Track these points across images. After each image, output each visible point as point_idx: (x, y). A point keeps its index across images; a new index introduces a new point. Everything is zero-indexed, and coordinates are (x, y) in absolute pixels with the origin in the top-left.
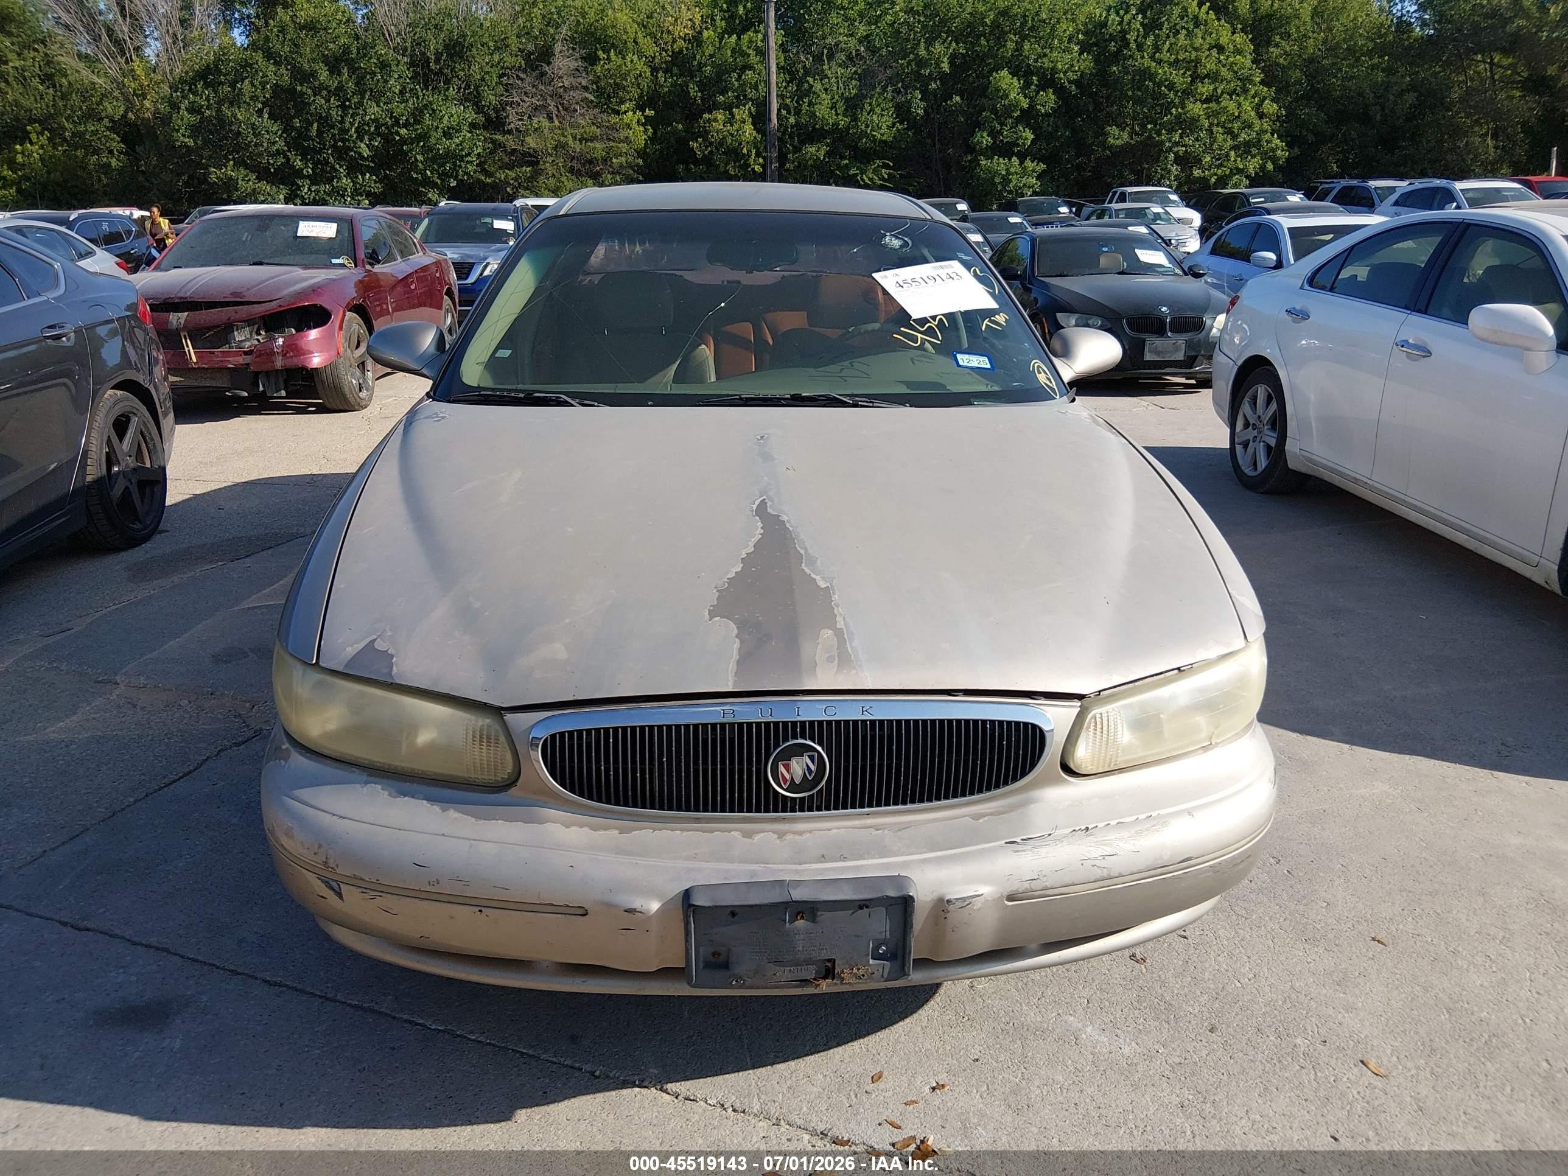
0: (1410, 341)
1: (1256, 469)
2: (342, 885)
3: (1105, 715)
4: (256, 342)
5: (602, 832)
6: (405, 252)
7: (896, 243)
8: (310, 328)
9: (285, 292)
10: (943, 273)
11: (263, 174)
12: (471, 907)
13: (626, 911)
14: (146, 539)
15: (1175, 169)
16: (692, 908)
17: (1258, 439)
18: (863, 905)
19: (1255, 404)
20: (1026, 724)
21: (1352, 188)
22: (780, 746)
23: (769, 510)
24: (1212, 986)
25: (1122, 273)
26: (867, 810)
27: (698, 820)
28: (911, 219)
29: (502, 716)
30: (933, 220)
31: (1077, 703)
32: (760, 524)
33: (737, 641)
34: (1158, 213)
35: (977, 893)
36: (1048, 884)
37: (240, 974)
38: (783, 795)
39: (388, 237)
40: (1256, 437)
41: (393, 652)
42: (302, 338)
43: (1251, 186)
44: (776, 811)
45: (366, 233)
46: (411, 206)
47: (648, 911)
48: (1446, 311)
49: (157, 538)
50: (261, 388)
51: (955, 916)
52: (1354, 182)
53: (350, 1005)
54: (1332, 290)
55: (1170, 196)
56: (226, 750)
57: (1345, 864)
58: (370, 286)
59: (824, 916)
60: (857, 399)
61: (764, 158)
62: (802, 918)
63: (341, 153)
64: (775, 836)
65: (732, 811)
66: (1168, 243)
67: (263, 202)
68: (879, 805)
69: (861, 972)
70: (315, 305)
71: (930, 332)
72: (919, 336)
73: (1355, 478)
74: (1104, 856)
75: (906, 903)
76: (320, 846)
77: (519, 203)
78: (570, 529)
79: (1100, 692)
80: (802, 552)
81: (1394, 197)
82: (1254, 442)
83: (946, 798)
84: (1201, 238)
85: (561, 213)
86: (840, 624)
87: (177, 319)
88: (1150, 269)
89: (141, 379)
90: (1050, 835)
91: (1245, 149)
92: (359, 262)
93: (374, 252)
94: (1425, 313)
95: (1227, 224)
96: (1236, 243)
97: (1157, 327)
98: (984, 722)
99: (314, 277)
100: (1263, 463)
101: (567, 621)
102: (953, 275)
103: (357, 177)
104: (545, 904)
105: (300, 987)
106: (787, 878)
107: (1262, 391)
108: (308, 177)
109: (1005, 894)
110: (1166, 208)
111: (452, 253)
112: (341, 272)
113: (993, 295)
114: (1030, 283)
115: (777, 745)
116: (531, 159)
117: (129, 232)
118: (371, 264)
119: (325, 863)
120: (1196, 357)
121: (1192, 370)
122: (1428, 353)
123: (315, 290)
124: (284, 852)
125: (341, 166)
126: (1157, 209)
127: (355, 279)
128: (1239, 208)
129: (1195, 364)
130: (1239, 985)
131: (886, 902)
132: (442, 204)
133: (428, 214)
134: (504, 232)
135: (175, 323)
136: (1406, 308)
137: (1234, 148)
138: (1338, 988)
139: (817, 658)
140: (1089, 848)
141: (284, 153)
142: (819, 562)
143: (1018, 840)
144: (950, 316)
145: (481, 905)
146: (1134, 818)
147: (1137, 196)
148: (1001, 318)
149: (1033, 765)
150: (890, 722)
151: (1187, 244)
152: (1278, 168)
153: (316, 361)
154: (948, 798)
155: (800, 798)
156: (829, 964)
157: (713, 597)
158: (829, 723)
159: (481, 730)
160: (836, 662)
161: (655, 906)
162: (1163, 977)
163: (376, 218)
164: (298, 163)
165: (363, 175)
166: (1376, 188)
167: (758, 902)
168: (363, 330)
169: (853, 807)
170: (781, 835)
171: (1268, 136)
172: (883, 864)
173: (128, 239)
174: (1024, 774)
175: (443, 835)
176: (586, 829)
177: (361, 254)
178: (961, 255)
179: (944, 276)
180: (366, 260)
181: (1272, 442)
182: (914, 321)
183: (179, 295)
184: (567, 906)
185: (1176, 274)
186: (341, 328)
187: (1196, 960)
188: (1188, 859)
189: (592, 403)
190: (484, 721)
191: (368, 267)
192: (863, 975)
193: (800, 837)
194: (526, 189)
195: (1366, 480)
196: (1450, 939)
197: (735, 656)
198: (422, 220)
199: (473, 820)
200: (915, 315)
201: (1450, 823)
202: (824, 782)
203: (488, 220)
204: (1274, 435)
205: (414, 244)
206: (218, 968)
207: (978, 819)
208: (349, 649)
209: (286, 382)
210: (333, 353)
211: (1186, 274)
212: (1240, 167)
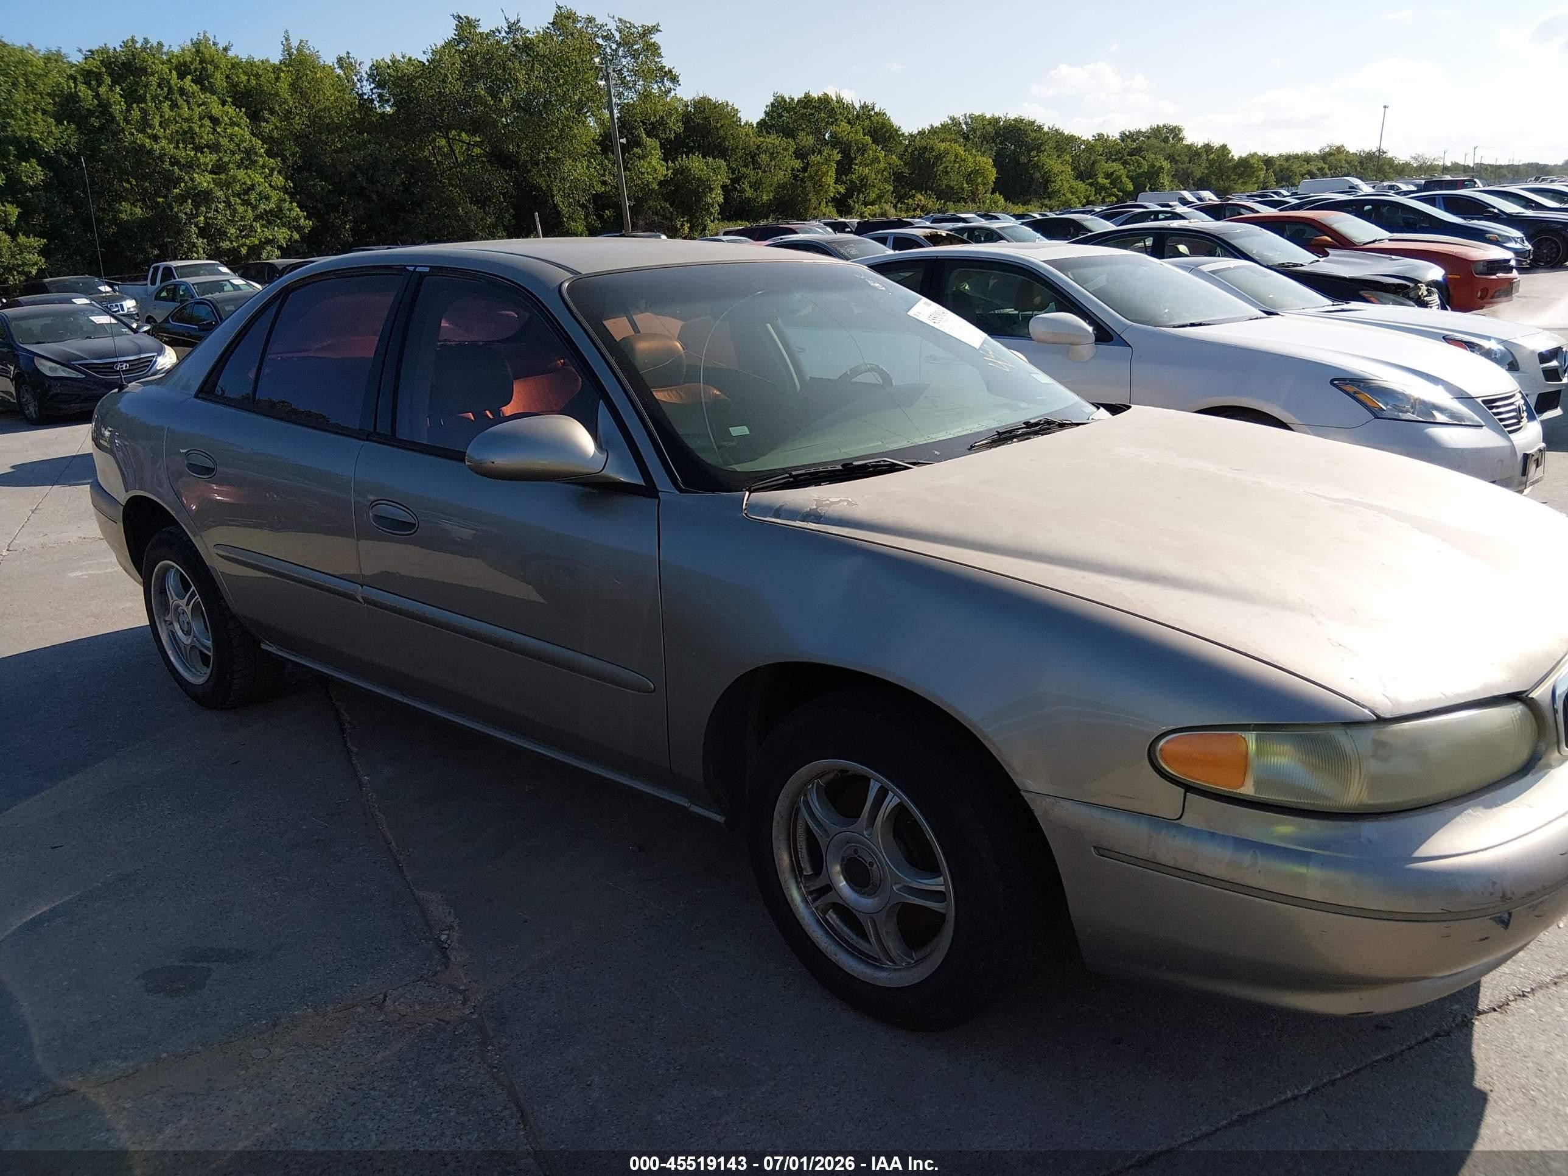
15: (200, 242)
43: (282, 257)
55: (220, 268)
91: (271, 217)
137: (257, 218)
152: (305, 237)
171: (287, 206)
212: (271, 237)
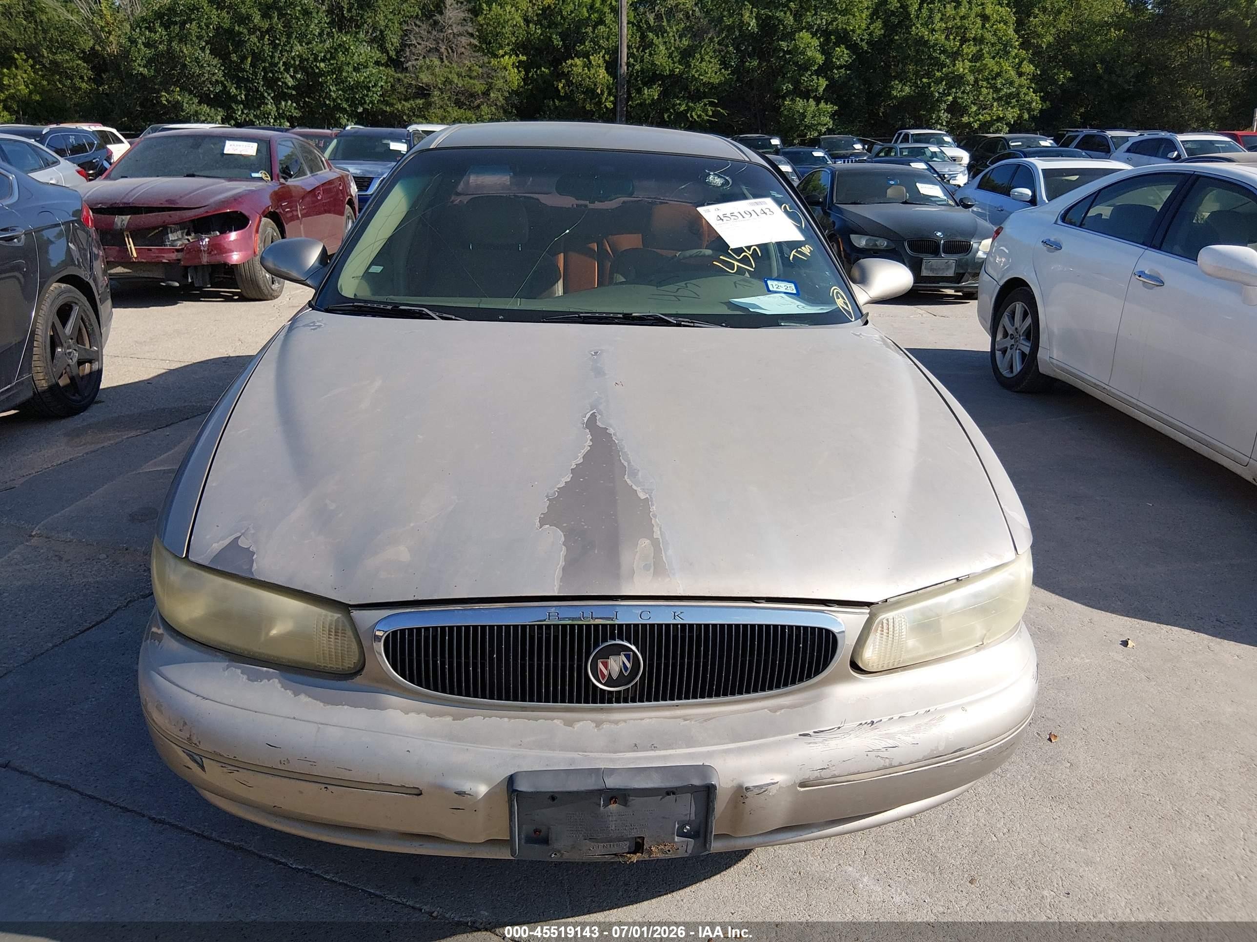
0: (1146, 272)
1: (1012, 372)
2: (204, 759)
3: (891, 621)
4: (187, 242)
5: (437, 719)
6: (315, 167)
7: (718, 181)
8: (231, 231)
9: (212, 200)
10: (758, 209)
11: (204, 99)
12: (320, 785)
13: (456, 793)
14: (84, 408)
15: (946, 116)
16: (516, 793)
17: (1015, 347)
18: (670, 792)
19: (1013, 318)
20: (820, 629)
21: (1093, 136)
22: (599, 646)
23: (598, 423)
24: (972, 840)
25: (905, 203)
26: (676, 702)
27: (524, 709)
28: (733, 160)
29: (349, 612)
30: (750, 162)
31: (866, 610)
32: (589, 437)
33: (564, 548)
34: (935, 152)
35: (773, 781)
36: (836, 773)
37: (129, 811)
38: (601, 689)
39: (300, 156)
40: (1013, 345)
41: (255, 550)
42: (225, 239)
43: (1010, 132)
44: (594, 702)
45: (282, 152)
46: (324, 128)
47: (477, 793)
48: (1177, 248)
49: (94, 407)
50: (190, 280)
51: (752, 800)
52: (1095, 132)
53: (223, 843)
54: (1081, 226)
55: (944, 138)
56: (135, 600)
57: (1085, 728)
58: (282, 196)
59: (635, 801)
60: (680, 319)
61: (615, 97)
62: (615, 802)
63: (271, 83)
64: (594, 725)
65: (555, 701)
66: (942, 177)
67: (203, 122)
68: (687, 698)
69: (667, 848)
70: (236, 212)
71: (745, 260)
72: (736, 263)
73: (1095, 384)
74: (886, 748)
75: (709, 791)
76: (185, 724)
77: (411, 128)
78: (420, 437)
79: (886, 600)
80: (626, 464)
81: (1127, 145)
82: (1011, 349)
83: (748, 692)
84: (969, 174)
85: (431, 147)
86: (657, 534)
87: (122, 221)
88: (927, 200)
89: (84, 274)
90: (839, 728)
91: (1006, 101)
92: (275, 176)
93: (287, 167)
94: (1160, 249)
95: (992, 163)
96: (998, 180)
97: (932, 248)
98: (783, 627)
99: (236, 188)
100: (1018, 367)
101: (412, 525)
102: (766, 211)
103: (280, 103)
104: (384, 784)
105: (181, 824)
106: (602, 766)
107: (1019, 307)
108: (242, 102)
109: (798, 781)
110: (941, 148)
111: (354, 169)
112: (260, 184)
113: (800, 228)
114: (829, 208)
115: (596, 645)
116: (423, 92)
117: (91, 145)
118: (285, 178)
119: (189, 739)
120: (963, 274)
121: (960, 285)
122: (1161, 283)
123: (237, 199)
124: (155, 725)
125: (269, 94)
126: (934, 149)
127: (271, 191)
128: (1000, 150)
129: (963, 280)
130: (995, 839)
131: (692, 789)
132: (348, 128)
133: (337, 136)
134: (398, 152)
135: (119, 224)
136: (1143, 244)
137: (997, 100)
138: (1079, 843)
139: (635, 566)
140: (873, 741)
141: (222, 82)
142: (640, 474)
143: (811, 732)
144: (764, 247)
145: (327, 782)
146: (913, 713)
147: (918, 138)
148: (806, 249)
149: (826, 665)
150: (699, 626)
151: (957, 178)
152: (1033, 118)
153: (235, 257)
154: (749, 693)
155: (616, 692)
156: (638, 840)
157: (543, 507)
158: (644, 626)
159: (330, 624)
160: (652, 570)
161: (482, 789)
162: (930, 830)
163: (290, 140)
164: (233, 91)
165: (286, 101)
166: (1112, 137)
167: (575, 789)
168: (276, 233)
169: (664, 699)
170: (598, 724)
171: (1024, 90)
172: (689, 753)
173: (91, 150)
174: (817, 673)
175: (294, 718)
176: (423, 716)
177: (277, 170)
178: (773, 193)
179: (758, 212)
180: (281, 175)
181: (1027, 350)
182: (732, 250)
183: (125, 201)
184: (404, 786)
185: (950, 205)
186: (257, 231)
187: (959, 815)
188: (960, 750)
189: (450, 316)
190: (333, 616)
191: (282, 180)
192: (669, 851)
193: (616, 726)
194: (418, 117)
195: (1104, 386)
196: (1175, 798)
197: (562, 563)
198: (332, 140)
199: (322, 704)
200: (733, 245)
201: (1174, 692)
202: (638, 678)
203: (385, 141)
204: (1027, 344)
205: (322, 161)
206: (111, 804)
207: (775, 712)
208: (215, 545)
209: (211, 275)
210: (250, 252)
211: (958, 205)
212: (1001, 116)
